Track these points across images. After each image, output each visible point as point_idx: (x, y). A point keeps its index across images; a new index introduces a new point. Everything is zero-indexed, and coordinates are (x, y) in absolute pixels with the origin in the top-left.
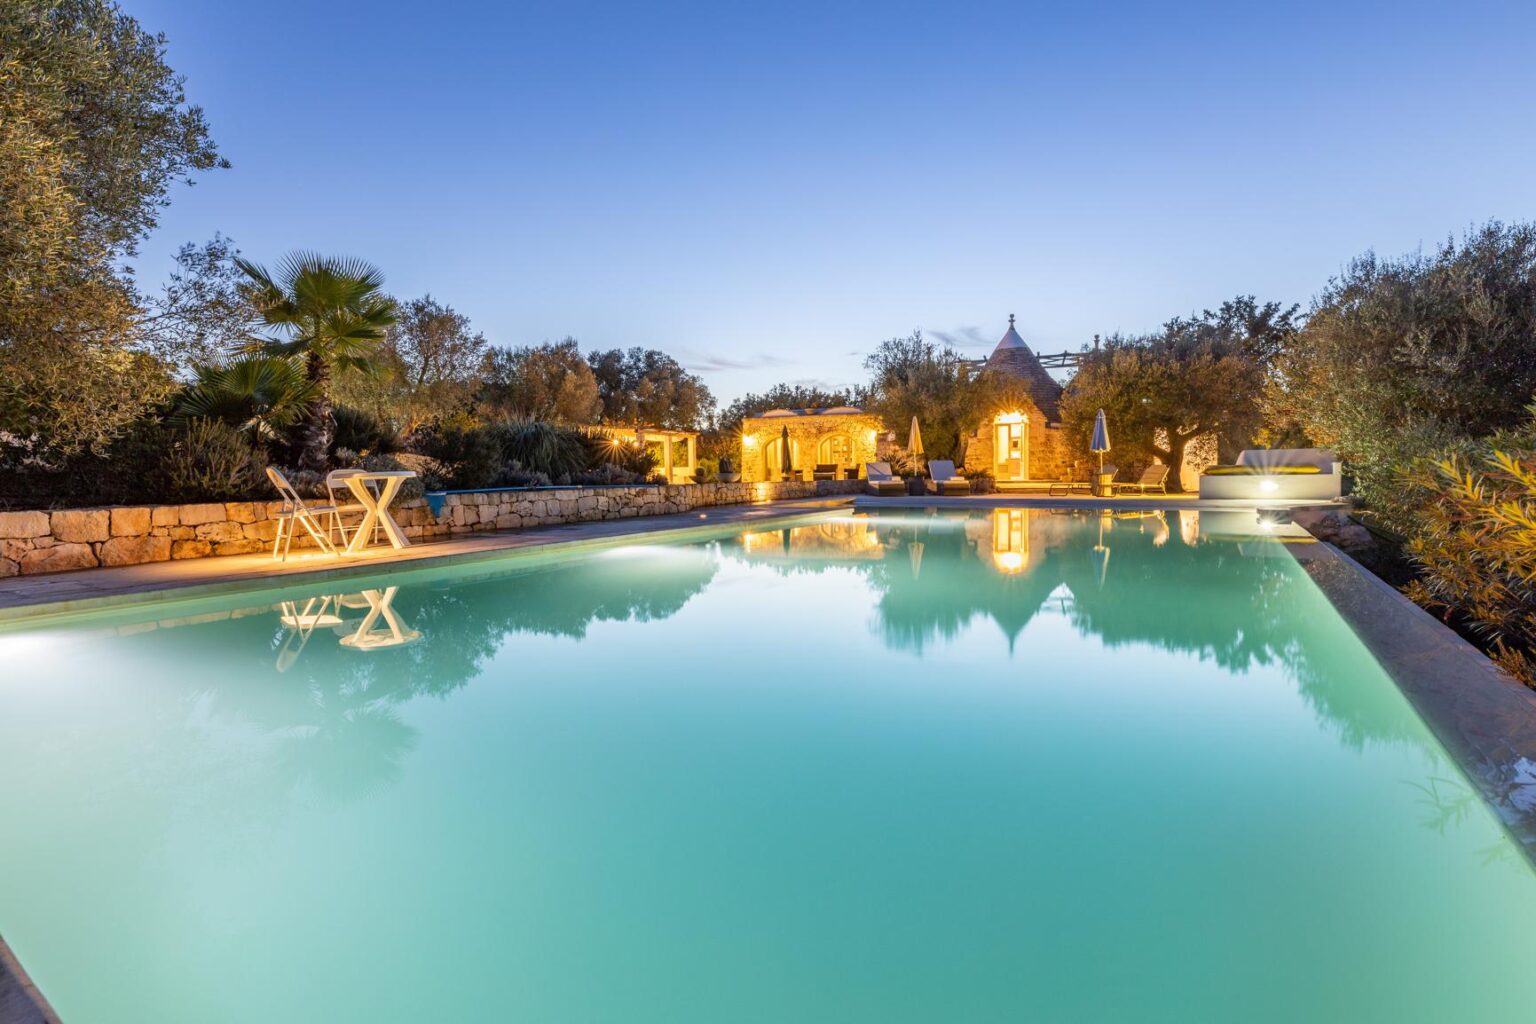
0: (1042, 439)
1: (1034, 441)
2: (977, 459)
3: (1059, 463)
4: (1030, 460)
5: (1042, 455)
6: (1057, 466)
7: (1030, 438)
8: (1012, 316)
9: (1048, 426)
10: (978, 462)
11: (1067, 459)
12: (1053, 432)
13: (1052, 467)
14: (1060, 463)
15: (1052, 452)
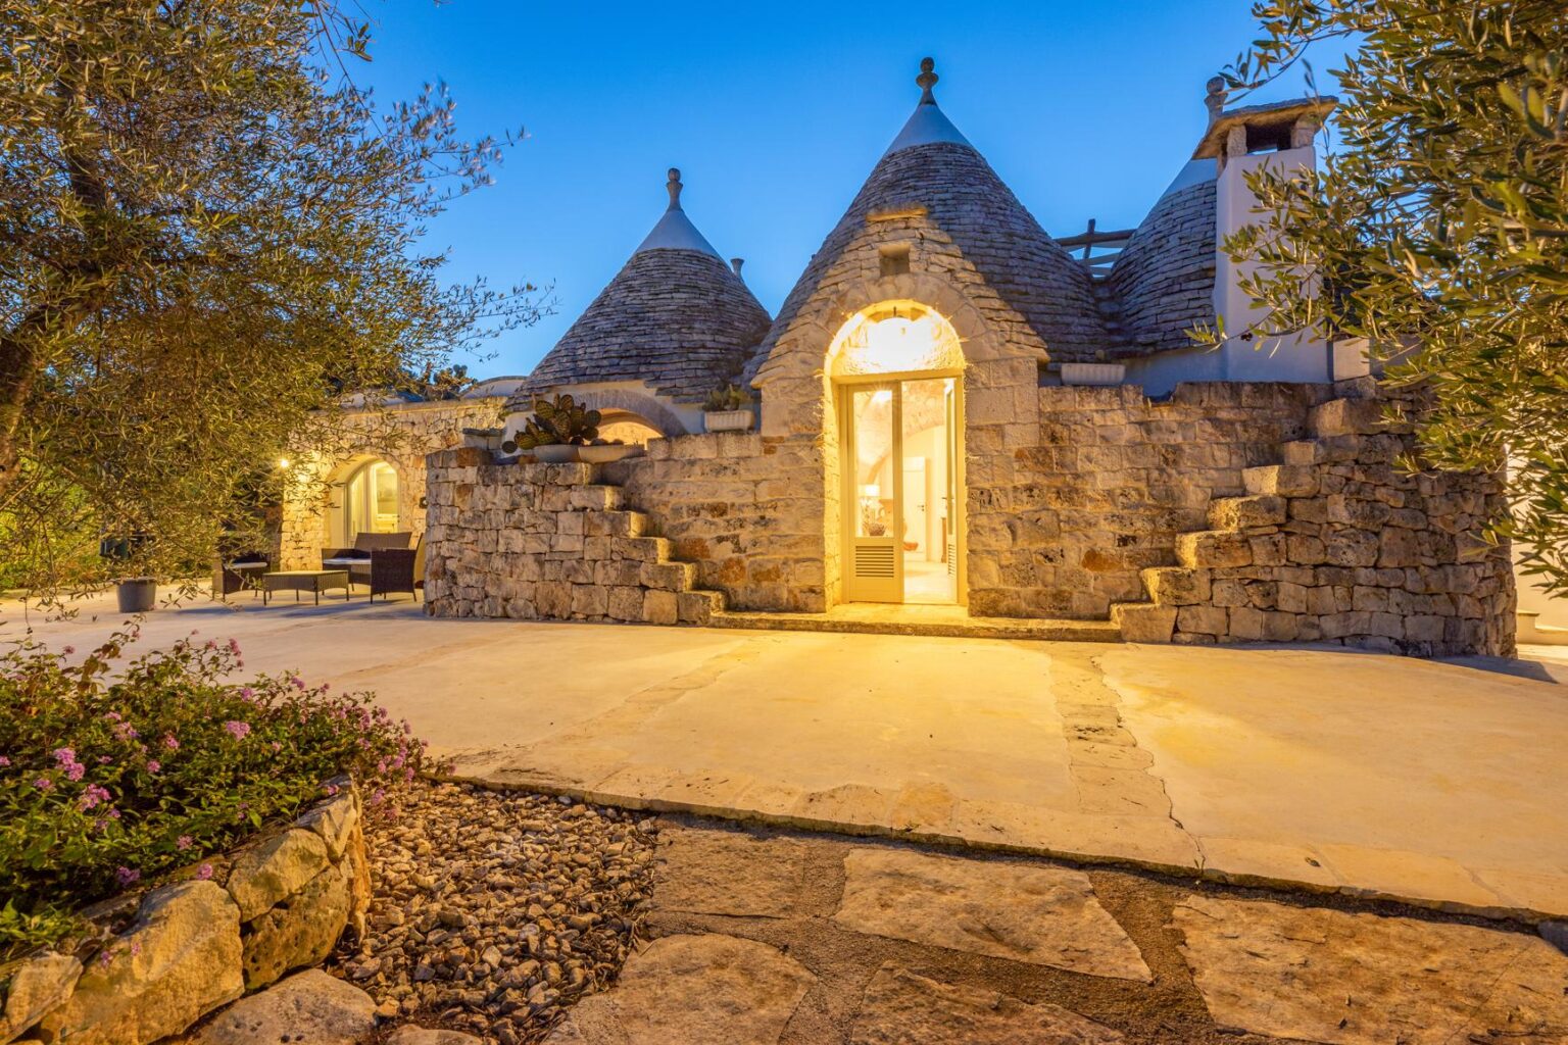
0: (1022, 436)
1: (988, 442)
2: (763, 521)
3: (1105, 537)
4: (975, 531)
5: (1025, 507)
6: (1092, 558)
7: (972, 429)
8: (928, 63)
9: (1048, 374)
10: (764, 534)
11: (1141, 527)
12: (1070, 402)
13: (1074, 558)
14: (1107, 545)
15: (1068, 494)
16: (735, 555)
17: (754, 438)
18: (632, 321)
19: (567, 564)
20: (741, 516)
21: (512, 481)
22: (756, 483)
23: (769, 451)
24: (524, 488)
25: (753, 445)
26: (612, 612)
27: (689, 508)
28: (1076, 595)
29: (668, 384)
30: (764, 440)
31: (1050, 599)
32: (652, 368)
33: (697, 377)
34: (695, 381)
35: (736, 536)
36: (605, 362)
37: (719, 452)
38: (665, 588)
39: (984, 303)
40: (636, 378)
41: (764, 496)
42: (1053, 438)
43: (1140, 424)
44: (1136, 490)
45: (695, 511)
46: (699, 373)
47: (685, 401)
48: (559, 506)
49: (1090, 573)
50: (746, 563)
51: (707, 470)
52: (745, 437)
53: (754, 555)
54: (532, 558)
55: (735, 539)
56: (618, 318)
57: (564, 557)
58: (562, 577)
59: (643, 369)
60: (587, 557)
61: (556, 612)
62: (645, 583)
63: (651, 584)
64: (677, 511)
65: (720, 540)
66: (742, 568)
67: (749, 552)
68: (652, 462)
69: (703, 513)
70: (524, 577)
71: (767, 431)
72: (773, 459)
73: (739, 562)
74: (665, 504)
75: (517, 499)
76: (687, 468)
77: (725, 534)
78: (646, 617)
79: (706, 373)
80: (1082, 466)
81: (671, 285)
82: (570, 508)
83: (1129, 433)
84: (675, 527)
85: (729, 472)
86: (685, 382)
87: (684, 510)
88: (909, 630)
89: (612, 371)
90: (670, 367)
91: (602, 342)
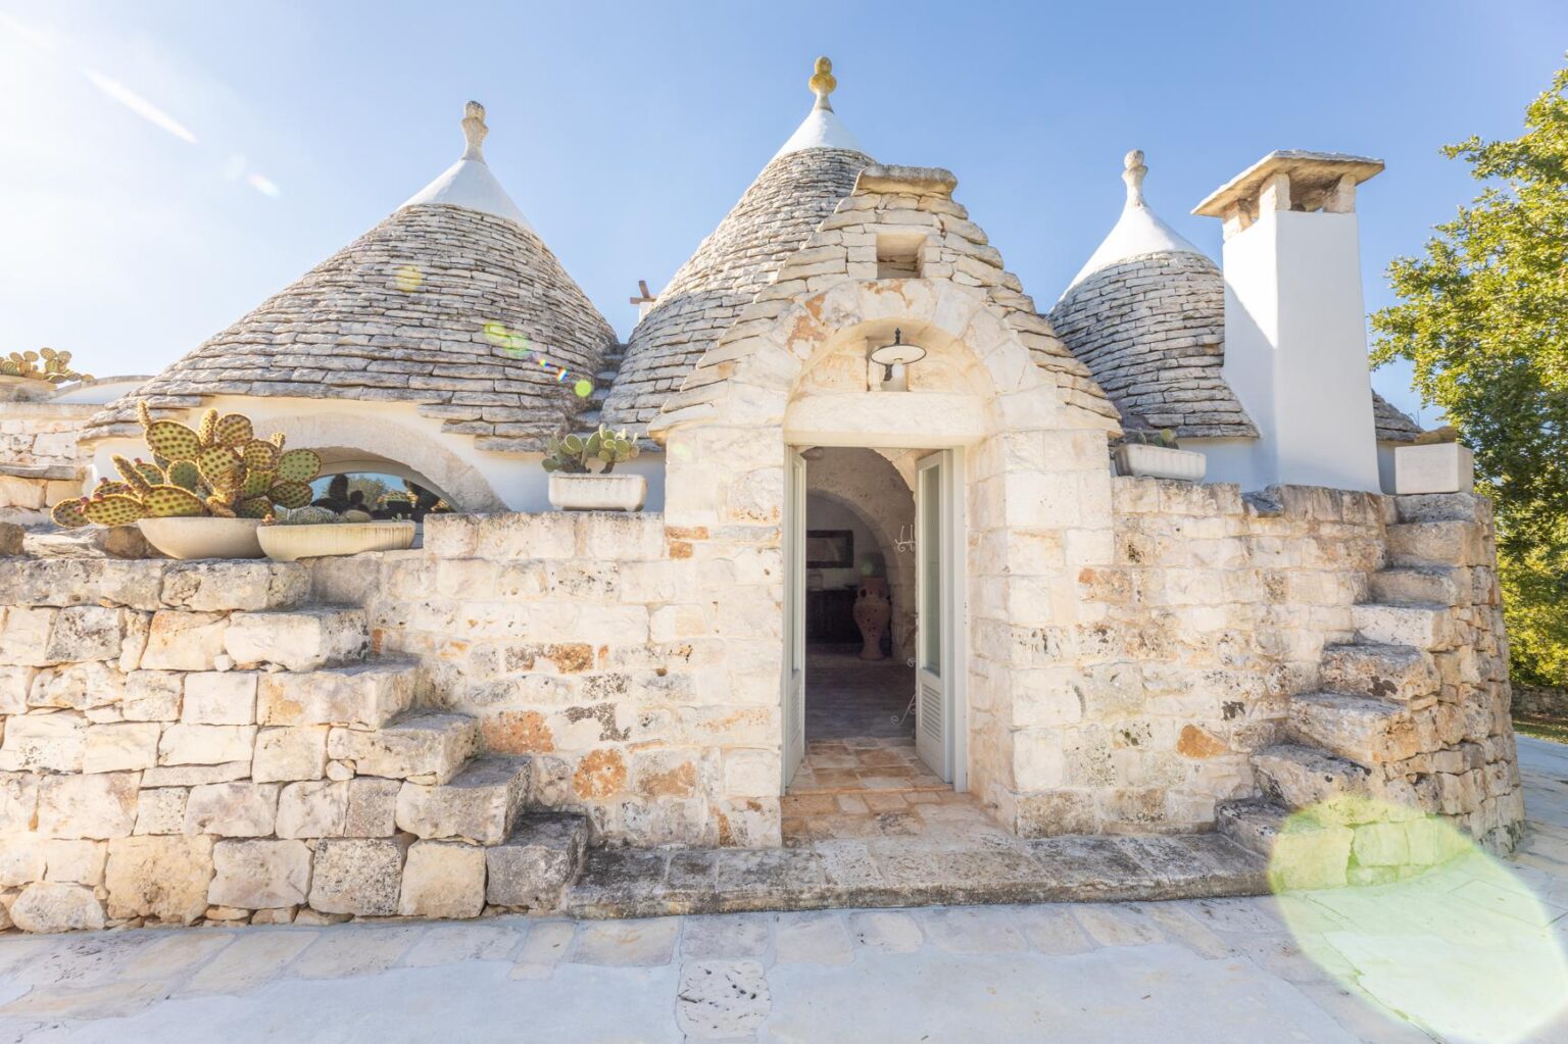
16: (607, 746)
17: (651, 525)
18: (396, 303)
19: (201, 795)
20: (620, 670)
21: (59, 599)
22: (650, 608)
23: (680, 552)
24: (93, 617)
25: (648, 535)
26: (317, 899)
27: (510, 652)
28: (1171, 796)
29: (467, 414)
30: (670, 532)
31: (1138, 804)
32: (435, 383)
33: (522, 407)
34: (520, 415)
35: (608, 709)
36: (337, 363)
37: (579, 551)
38: (457, 839)
39: (1036, 341)
40: (402, 398)
41: (667, 631)
42: (1133, 555)
43: (1239, 538)
44: (1241, 632)
45: (526, 660)
46: (527, 402)
47: (501, 448)
48: (191, 659)
49: (1189, 761)
50: (628, 760)
51: (553, 581)
52: (633, 525)
53: (644, 745)
54: (102, 783)
55: (607, 716)
56: (367, 292)
57: (194, 777)
58: (187, 826)
59: (416, 382)
60: (258, 777)
61: (163, 908)
62: (407, 827)
63: (424, 832)
64: (486, 659)
65: (576, 715)
66: (620, 771)
67: (634, 738)
68: (434, 560)
69: (539, 661)
70: (73, 831)
71: (676, 514)
72: (687, 567)
73: (613, 758)
74: (459, 646)
75: (72, 642)
76: (512, 575)
77: (587, 704)
78: (407, 907)
79: (537, 402)
80: (1173, 598)
81: (469, 258)
82: (222, 663)
83: (1230, 551)
84: (479, 691)
85: (599, 587)
86: (501, 414)
87: (501, 656)
88: (960, 896)
89: (352, 378)
90: (471, 385)
91: (332, 327)
